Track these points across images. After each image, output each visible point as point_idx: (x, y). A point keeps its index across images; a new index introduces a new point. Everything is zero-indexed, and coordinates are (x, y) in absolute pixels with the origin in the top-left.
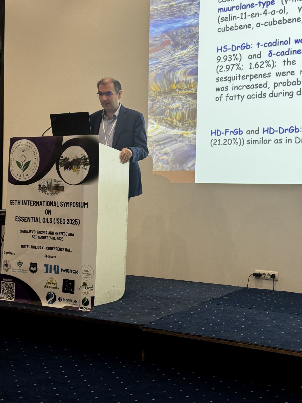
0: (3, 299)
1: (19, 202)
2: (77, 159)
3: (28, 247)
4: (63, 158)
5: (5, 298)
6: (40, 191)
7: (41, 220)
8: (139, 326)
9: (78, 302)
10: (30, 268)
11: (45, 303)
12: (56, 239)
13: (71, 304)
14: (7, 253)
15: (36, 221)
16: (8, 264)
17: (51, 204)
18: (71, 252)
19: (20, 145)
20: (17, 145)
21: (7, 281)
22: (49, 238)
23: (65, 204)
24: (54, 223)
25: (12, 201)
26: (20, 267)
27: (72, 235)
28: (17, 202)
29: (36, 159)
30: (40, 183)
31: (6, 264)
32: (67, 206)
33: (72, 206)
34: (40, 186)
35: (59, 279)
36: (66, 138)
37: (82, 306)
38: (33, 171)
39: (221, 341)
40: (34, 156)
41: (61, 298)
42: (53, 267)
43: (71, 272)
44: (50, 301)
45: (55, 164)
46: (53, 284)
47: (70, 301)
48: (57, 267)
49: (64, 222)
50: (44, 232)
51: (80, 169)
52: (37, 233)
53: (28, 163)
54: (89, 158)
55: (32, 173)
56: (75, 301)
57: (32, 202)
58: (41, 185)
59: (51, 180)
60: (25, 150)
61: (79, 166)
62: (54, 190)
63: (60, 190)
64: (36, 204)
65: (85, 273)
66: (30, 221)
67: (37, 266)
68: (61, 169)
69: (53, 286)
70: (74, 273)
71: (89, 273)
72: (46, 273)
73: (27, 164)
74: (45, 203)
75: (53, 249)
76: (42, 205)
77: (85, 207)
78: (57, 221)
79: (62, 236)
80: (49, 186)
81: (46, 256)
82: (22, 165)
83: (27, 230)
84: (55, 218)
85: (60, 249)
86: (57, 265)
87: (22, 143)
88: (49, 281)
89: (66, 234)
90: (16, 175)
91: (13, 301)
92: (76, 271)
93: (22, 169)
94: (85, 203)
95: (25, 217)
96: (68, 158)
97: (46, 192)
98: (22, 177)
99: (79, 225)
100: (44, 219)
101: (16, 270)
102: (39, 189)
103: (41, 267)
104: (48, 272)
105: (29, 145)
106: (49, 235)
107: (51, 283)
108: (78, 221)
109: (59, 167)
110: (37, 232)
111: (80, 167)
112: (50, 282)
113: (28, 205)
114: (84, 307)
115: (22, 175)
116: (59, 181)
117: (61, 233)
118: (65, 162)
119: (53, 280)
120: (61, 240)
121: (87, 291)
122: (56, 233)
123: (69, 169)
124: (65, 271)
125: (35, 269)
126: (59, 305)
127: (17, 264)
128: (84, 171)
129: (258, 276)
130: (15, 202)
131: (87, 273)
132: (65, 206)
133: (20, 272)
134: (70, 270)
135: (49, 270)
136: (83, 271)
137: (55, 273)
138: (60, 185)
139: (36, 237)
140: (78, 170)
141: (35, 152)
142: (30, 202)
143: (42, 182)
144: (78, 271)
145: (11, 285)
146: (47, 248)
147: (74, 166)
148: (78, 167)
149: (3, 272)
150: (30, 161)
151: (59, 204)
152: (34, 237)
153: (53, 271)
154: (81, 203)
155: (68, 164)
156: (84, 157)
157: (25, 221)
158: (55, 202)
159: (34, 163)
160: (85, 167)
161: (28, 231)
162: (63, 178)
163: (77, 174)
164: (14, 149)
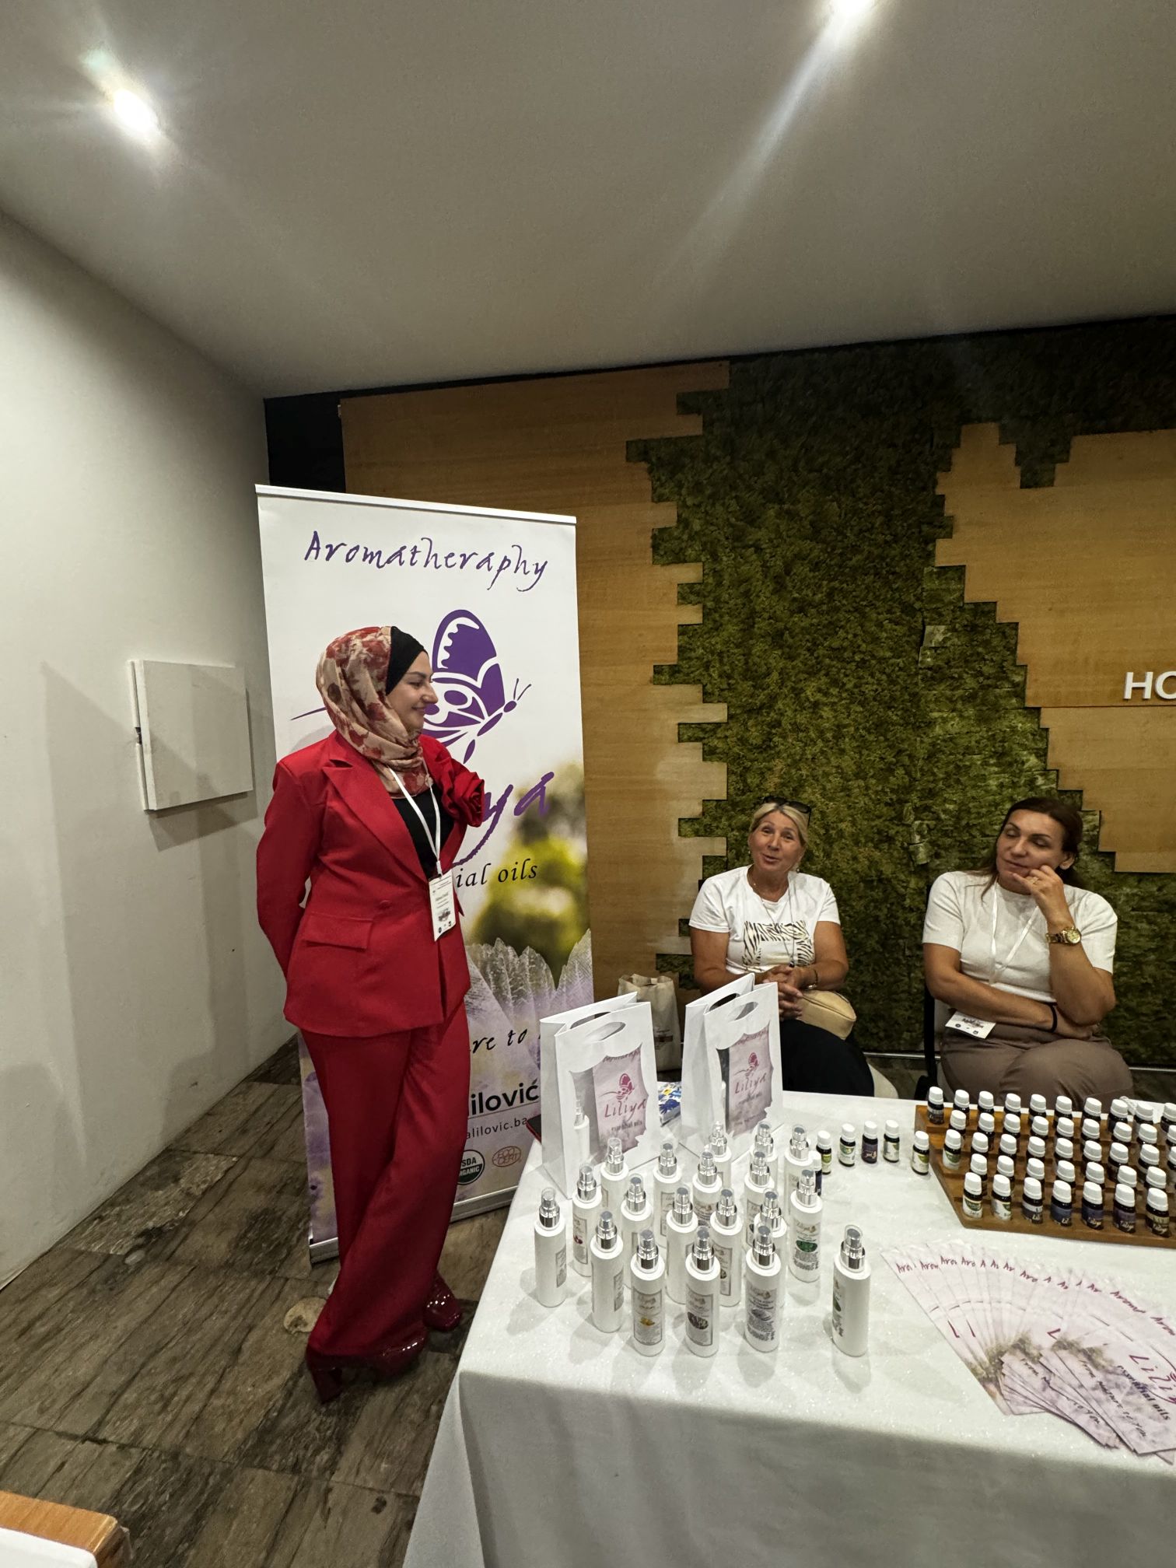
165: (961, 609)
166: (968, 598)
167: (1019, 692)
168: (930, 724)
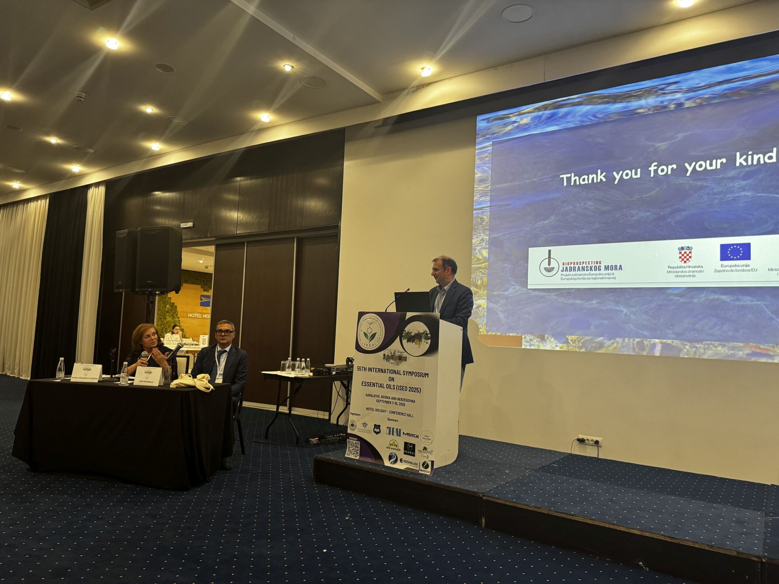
0: (348, 456)
2: (419, 334)
3: (372, 409)
4: (407, 332)
5: (351, 455)
6: (384, 360)
7: (385, 386)
8: (479, 494)
9: (418, 464)
10: (374, 429)
11: (387, 463)
12: (398, 404)
13: (412, 466)
14: (353, 414)
15: (380, 387)
16: (353, 424)
17: (394, 372)
18: (413, 417)
19: (367, 318)
20: (365, 318)
21: (352, 440)
22: (392, 403)
24: (397, 390)
25: (359, 368)
26: (365, 428)
27: (413, 401)
28: (364, 368)
29: (382, 332)
30: (384, 353)
31: (352, 424)
32: (409, 375)
33: (414, 375)
35: (401, 442)
36: (409, 315)
37: (422, 468)
39: (560, 514)
40: (379, 329)
41: (402, 460)
42: (395, 430)
43: (412, 436)
44: (392, 462)
45: (399, 336)
46: (395, 445)
47: (411, 463)
48: (399, 430)
49: (406, 390)
50: (387, 398)
51: (422, 343)
52: (381, 398)
53: (375, 334)
54: (430, 333)
55: (377, 343)
56: (416, 464)
57: (376, 369)
58: (385, 355)
59: (395, 351)
60: (371, 323)
61: (421, 340)
62: (397, 360)
63: (402, 360)
64: (380, 371)
65: (425, 438)
66: (374, 386)
67: (381, 428)
68: (405, 341)
69: (395, 447)
70: (415, 437)
71: (429, 438)
73: (374, 336)
74: (389, 370)
75: (396, 414)
76: (386, 372)
77: (425, 377)
78: (399, 388)
79: (404, 402)
80: (393, 356)
81: (389, 420)
82: (369, 336)
83: (372, 395)
84: (397, 385)
85: (402, 414)
86: (399, 428)
87: (370, 317)
89: (407, 400)
90: (363, 345)
91: (358, 459)
92: (417, 435)
93: (369, 339)
94: (426, 373)
95: (370, 383)
96: (410, 332)
98: (368, 347)
99: (420, 393)
100: (387, 385)
101: (361, 430)
102: (384, 358)
103: (383, 429)
104: (390, 435)
105: (376, 319)
106: (392, 400)
107: (393, 445)
108: (419, 389)
109: (403, 340)
112: (392, 443)
113: (374, 372)
114: (424, 469)
115: (368, 345)
116: (402, 352)
117: (403, 399)
118: (408, 335)
120: (403, 405)
121: (427, 455)
122: (399, 399)
123: (411, 342)
124: (407, 435)
125: (378, 430)
126: (400, 466)
127: (362, 425)
128: (425, 345)
129: (581, 441)
130: (361, 368)
131: (427, 438)
132: (407, 375)
133: (365, 432)
134: (411, 434)
135: (391, 432)
136: (424, 436)
137: (397, 435)
138: (403, 356)
139: (380, 401)
140: (420, 343)
141: (381, 325)
143: (386, 352)
144: (418, 436)
145: (356, 443)
146: (390, 412)
147: (416, 340)
149: (349, 431)
150: (376, 333)
151: (402, 373)
152: (378, 401)
153: (395, 433)
154: (422, 373)
155: (411, 337)
156: (425, 332)
157: (370, 386)
158: (398, 371)
159: (380, 333)
160: (427, 341)
162: (406, 350)
163: (419, 347)
164: (362, 321)
165: (171, 303)
166: (172, 302)
167: (177, 315)
168: (166, 319)
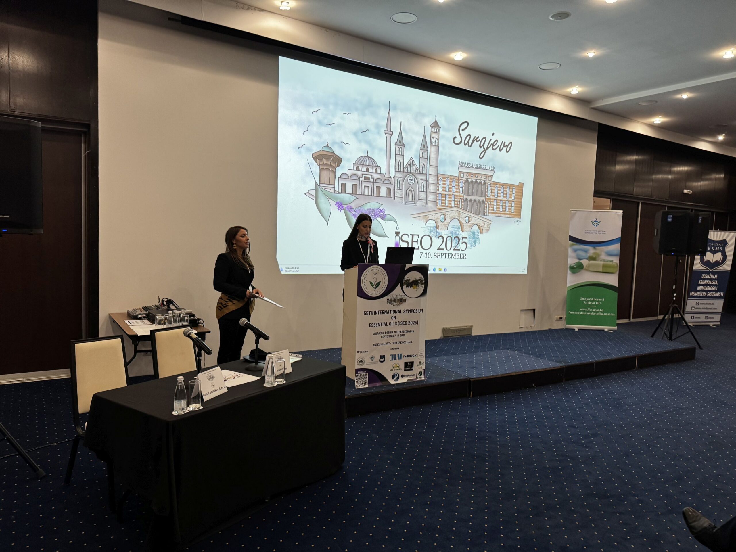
1: (372, 312)
2: (416, 280)
3: (378, 344)
4: (406, 279)
5: (360, 386)
6: (388, 304)
7: (388, 324)
9: (416, 375)
10: (380, 359)
12: (400, 335)
14: (361, 352)
15: (384, 325)
16: (362, 360)
17: (396, 312)
18: (412, 343)
19: (372, 270)
21: (361, 373)
22: (394, 336)
23: (407, 311)
24: (398, 325)
25: (366, 313)
26: (372, 360)
28: (371, 313)
29: (386, 280)
32: (408, 313)
33: (413, 312)
34: (388, 299)
35: (401, 363)
37: (418, 376)
38: (383, 289)
40: (383, 278)
41: (403, 376)
42: (397, 356)
43: (412, 356)
44: (395, 380)
45: (400, 283)
46: (397, 367)
47: (410, 375)
48: (400, 355)
49: (406, 324)
50: (390, 332)
51: (419, 287)
56: (414, 375)
57: (381, 312)
59: (397, 295)
60: (376, 274)
62: (399, 302)
63: (403, 302)
64: (384, 313)
66: (380, 326)
67: (385, 357)
68: (404, 287)
72: (392, 361)
73: (378, 284)
74: (391, 311)
75: (397, 343)
76: (389, 313)
77: (421, 312)
78: (401, 323)
79: (404, 333)
81: (392, 349)
82: (374, 284)
84: (398, 322)
85: (403, 342)
87: (374, 268)
88: (394, 366)
89: (407, 332)
90: (370, 293)
91: (367, 386)
93: (374, 287)
94: (421, 309)
96: (409, 279)
97: (393, 304)
100: (390, 323)
101: (369, 363)
102: (388, 302)
103: (388, 357)
105: (380, 270)
106: (394, 334)
108: (417, 322)
110: (384, 333)
111: (418, 286)
113: (379, 314)
114: (420, 377)
115: (374, 293)
116: (403, 296)
117: (403, 331)
118: (407, 282)
119: (397, 364)
121: (421, 367)
122: (400, 332)
123: (409, 287)
124: (407, 357)
125: (383, 360)
126: (402, 380)
127: (370, 359)
128: (421, 288)
130: (369, 313)
131: (421, 355)
132: (407, 313)
133: (372, 364)
135: (394, 358)
137: (399, 359)
138: (403, 298)
139: (384, 337)
140: (417, 288)
141: (384, 275)
142: (379, 312)
143: (390, 296)
145: (364, 375)
146: (393, 343)
147: (413, 285)
148: (417, 285)
149: (357, 367)
150: (380, 282)
151: (402, 311)
152: (382, 337)
153: (397, 358)
154: (419, 309)
155: (409, 283)
156: (421, 279)
157: (376, 326)
158: (399, 310)
159: (383, 283)
160: (422, 286)
161: (378, 333)
162: (405, 293)
163: (417, 291)
